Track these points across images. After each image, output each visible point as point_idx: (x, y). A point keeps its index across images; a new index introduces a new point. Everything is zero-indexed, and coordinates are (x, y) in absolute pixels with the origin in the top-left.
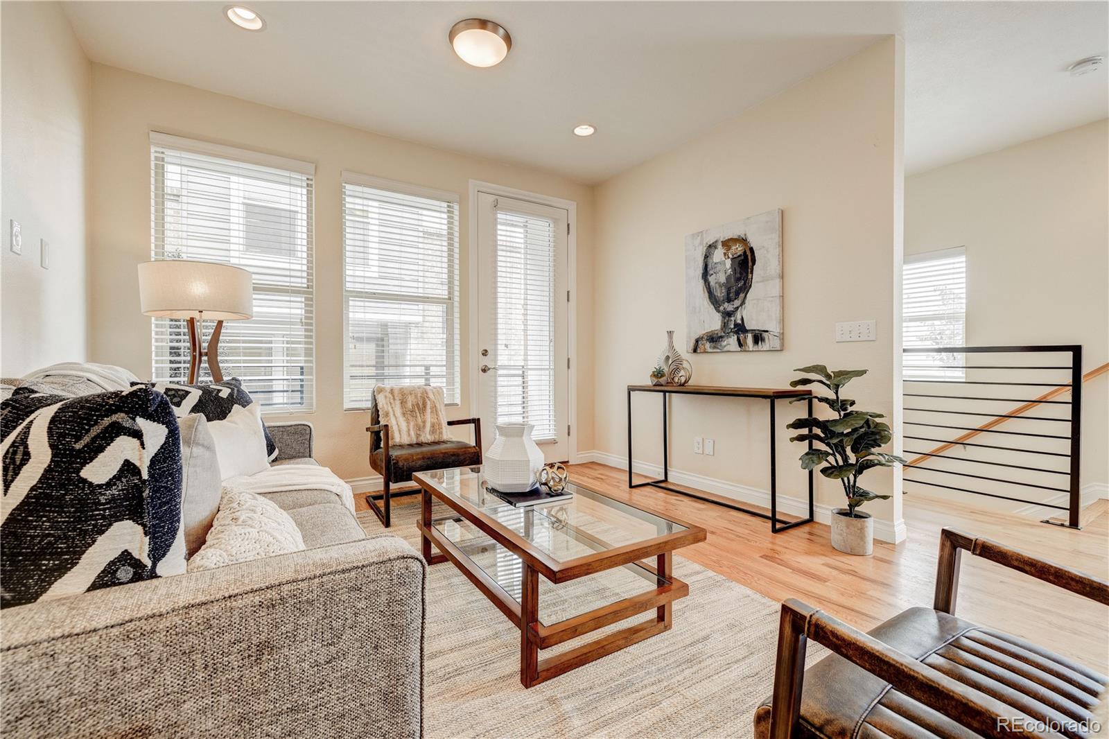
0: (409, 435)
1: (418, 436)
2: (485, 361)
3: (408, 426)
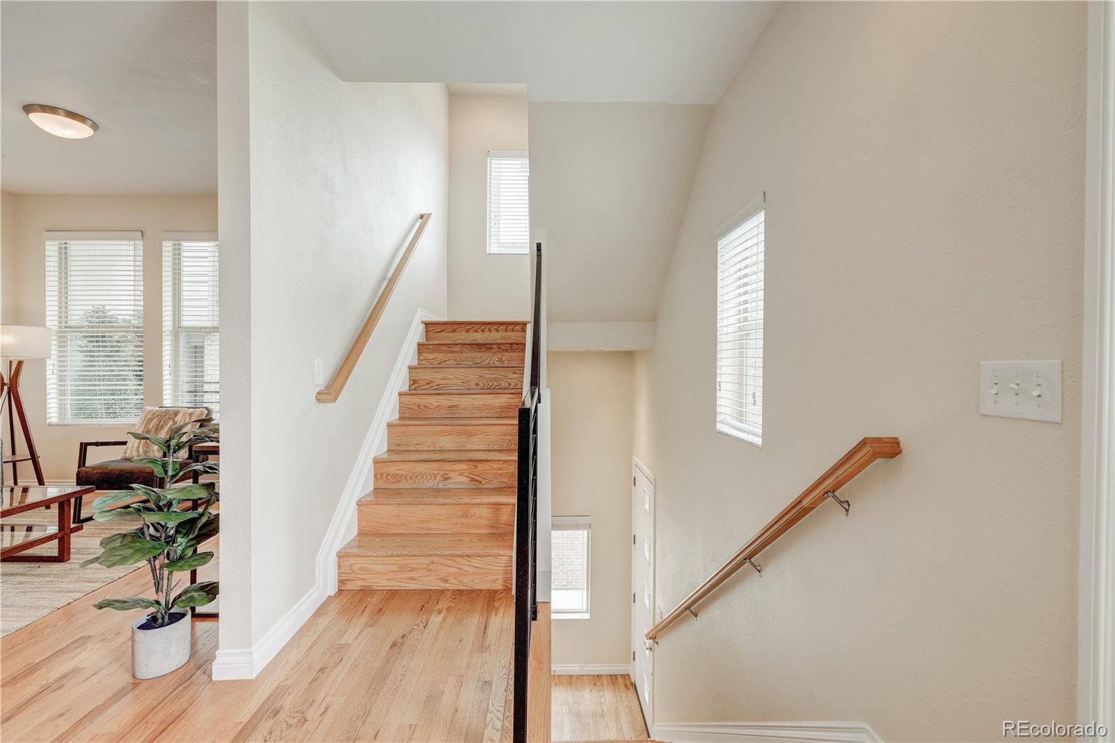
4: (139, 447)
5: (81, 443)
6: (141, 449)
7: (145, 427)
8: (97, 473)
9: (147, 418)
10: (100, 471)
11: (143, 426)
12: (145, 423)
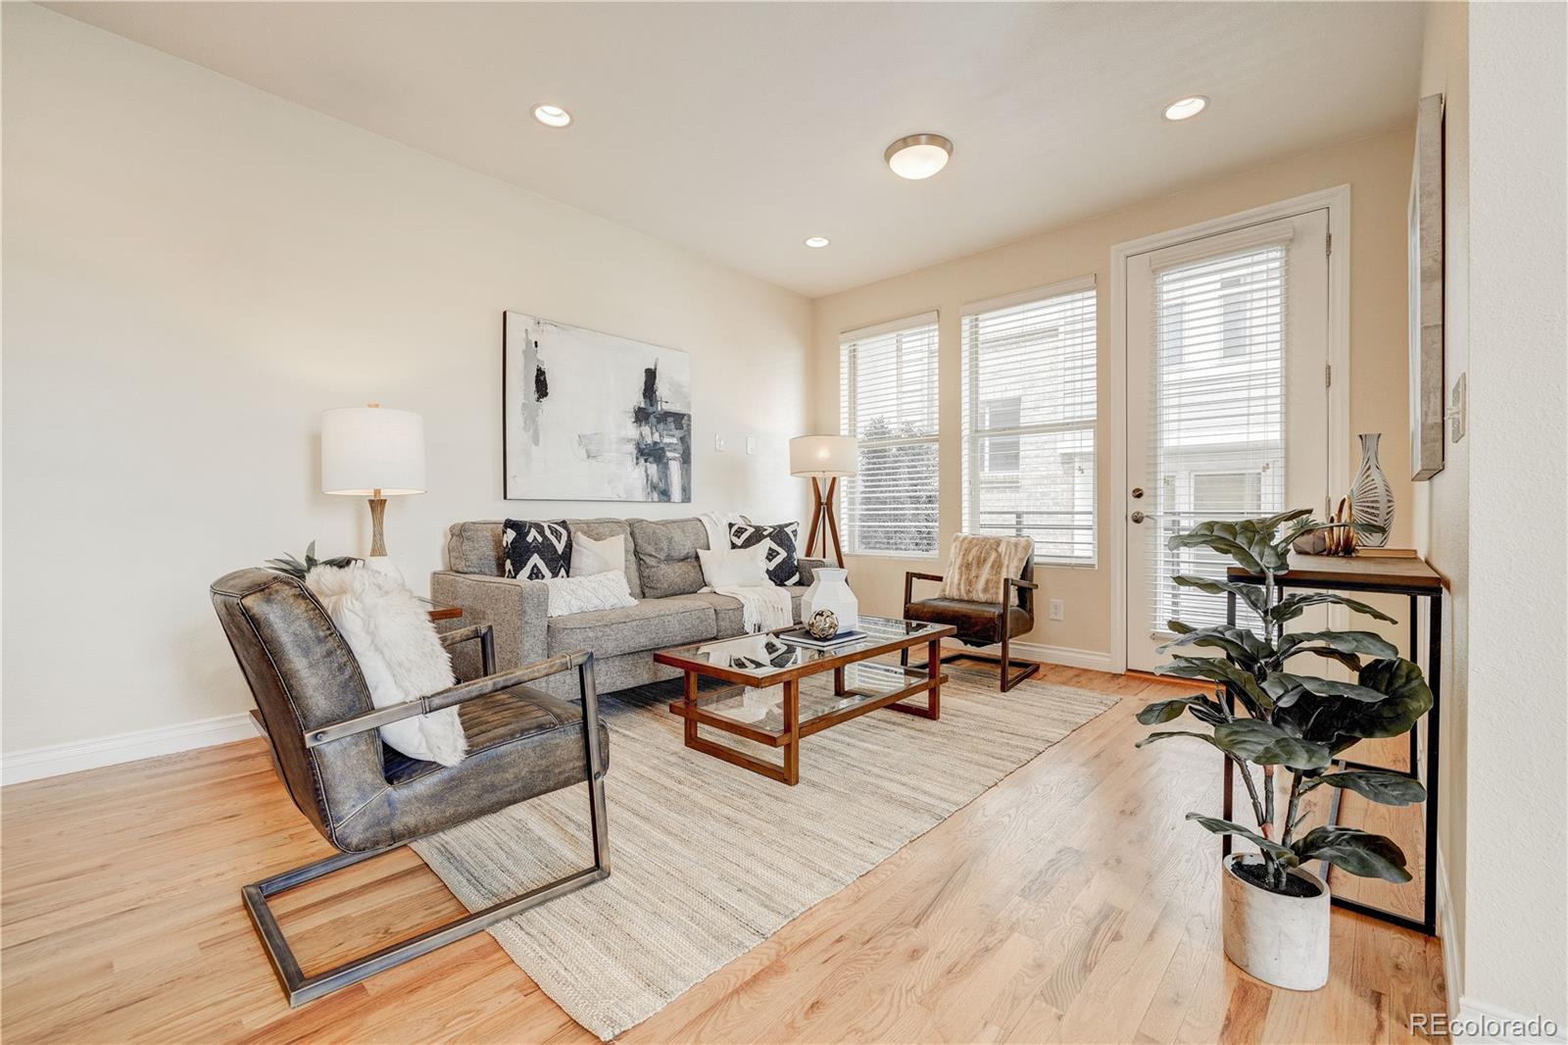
0: (959, 589)
1: (969, 592)
2: (1137, 506)
3: (960, 580)
4: (959, 584)
5: (908, 573)
6: (962, 587)
7: (963, 559)
8: (928, 612)
9: (963, 548)
10: (931, 610)
11: (961, 557)
12: (962, 553)
